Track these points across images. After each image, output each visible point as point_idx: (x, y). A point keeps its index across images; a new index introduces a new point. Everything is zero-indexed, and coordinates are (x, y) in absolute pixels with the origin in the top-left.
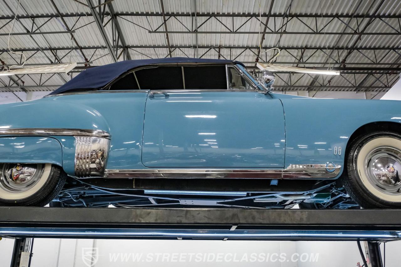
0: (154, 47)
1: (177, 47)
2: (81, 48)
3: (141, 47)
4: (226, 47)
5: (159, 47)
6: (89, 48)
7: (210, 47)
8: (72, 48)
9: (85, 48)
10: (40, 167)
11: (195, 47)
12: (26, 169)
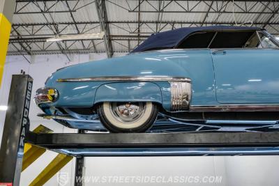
0: (128, 22)
1: (144, 22)
2: (76, 23)
3: (118, 22)
4: (179, 23)
5: (131, 22)
6: (81, 23)
7: (167, 23)
8: (69, 24)
9: (78, 23)
10: (143, 104)
11: (157, 22)
12: (133, 106)
